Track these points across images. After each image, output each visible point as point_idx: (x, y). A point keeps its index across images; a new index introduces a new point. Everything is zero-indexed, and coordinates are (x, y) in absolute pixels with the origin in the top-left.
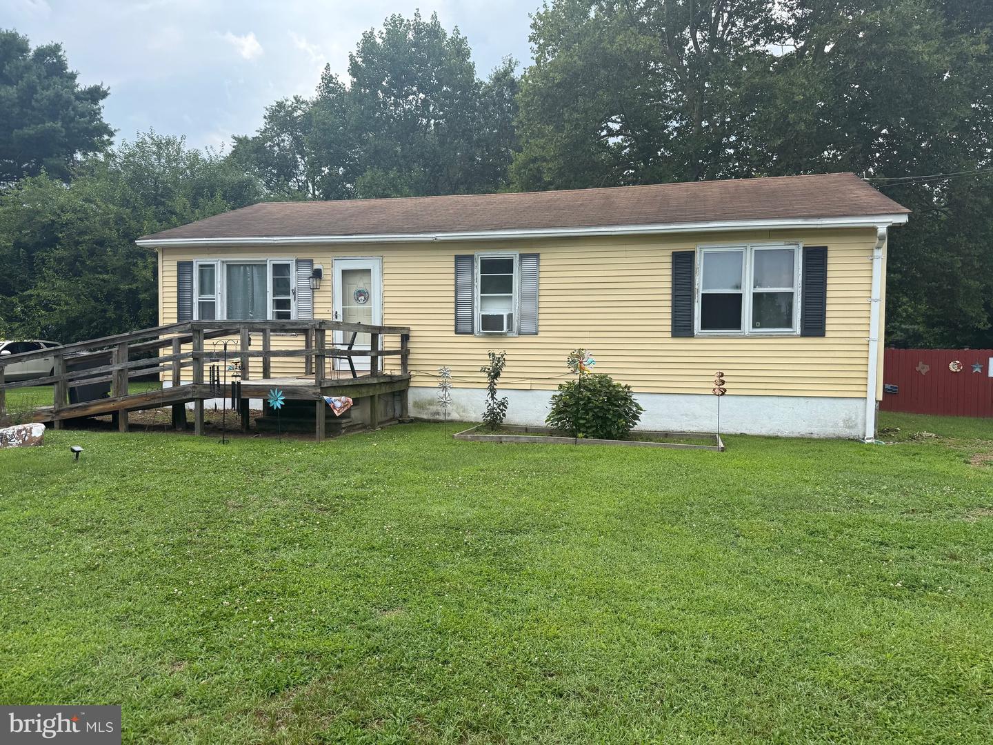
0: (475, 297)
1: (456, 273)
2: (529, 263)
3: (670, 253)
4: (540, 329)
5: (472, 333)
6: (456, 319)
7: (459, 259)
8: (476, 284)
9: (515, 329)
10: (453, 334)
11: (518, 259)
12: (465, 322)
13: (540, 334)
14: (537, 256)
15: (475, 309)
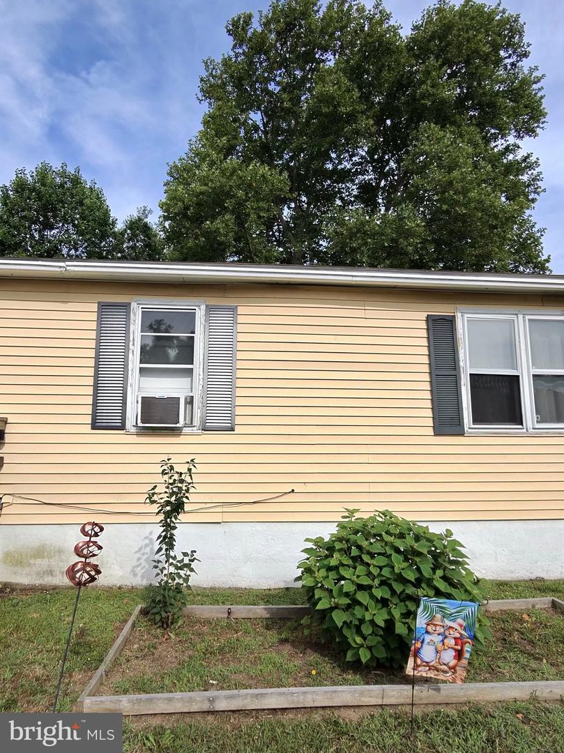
0: (130, 368)
1: (99, 330)
2: (222, 319)
3: (424, 315)
4: (238, 420)
5: (122, 427)
6: (95, 405)
7: (103, 307)
8: (131, 347)
9: (197, 422)
10: (88, 429)
11: (203, 312)
12: (110, 410)
13: (238, 430)
14: (234, 309)
15: (129, 388)
